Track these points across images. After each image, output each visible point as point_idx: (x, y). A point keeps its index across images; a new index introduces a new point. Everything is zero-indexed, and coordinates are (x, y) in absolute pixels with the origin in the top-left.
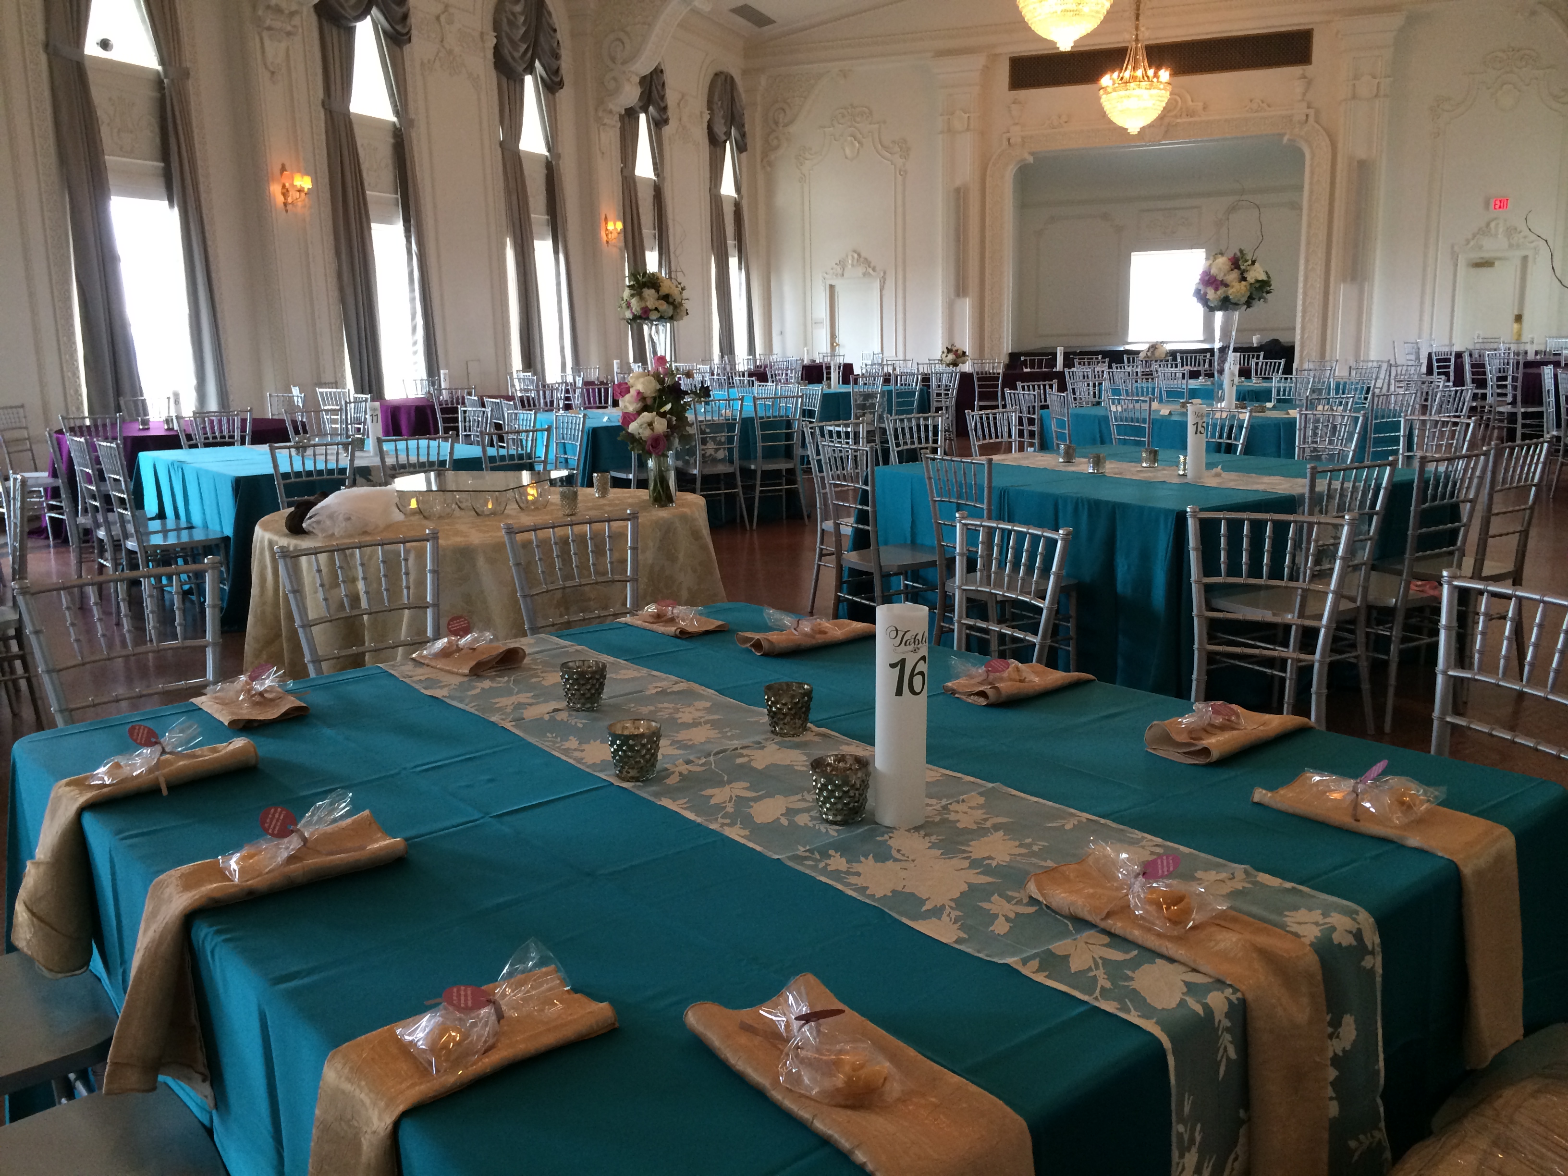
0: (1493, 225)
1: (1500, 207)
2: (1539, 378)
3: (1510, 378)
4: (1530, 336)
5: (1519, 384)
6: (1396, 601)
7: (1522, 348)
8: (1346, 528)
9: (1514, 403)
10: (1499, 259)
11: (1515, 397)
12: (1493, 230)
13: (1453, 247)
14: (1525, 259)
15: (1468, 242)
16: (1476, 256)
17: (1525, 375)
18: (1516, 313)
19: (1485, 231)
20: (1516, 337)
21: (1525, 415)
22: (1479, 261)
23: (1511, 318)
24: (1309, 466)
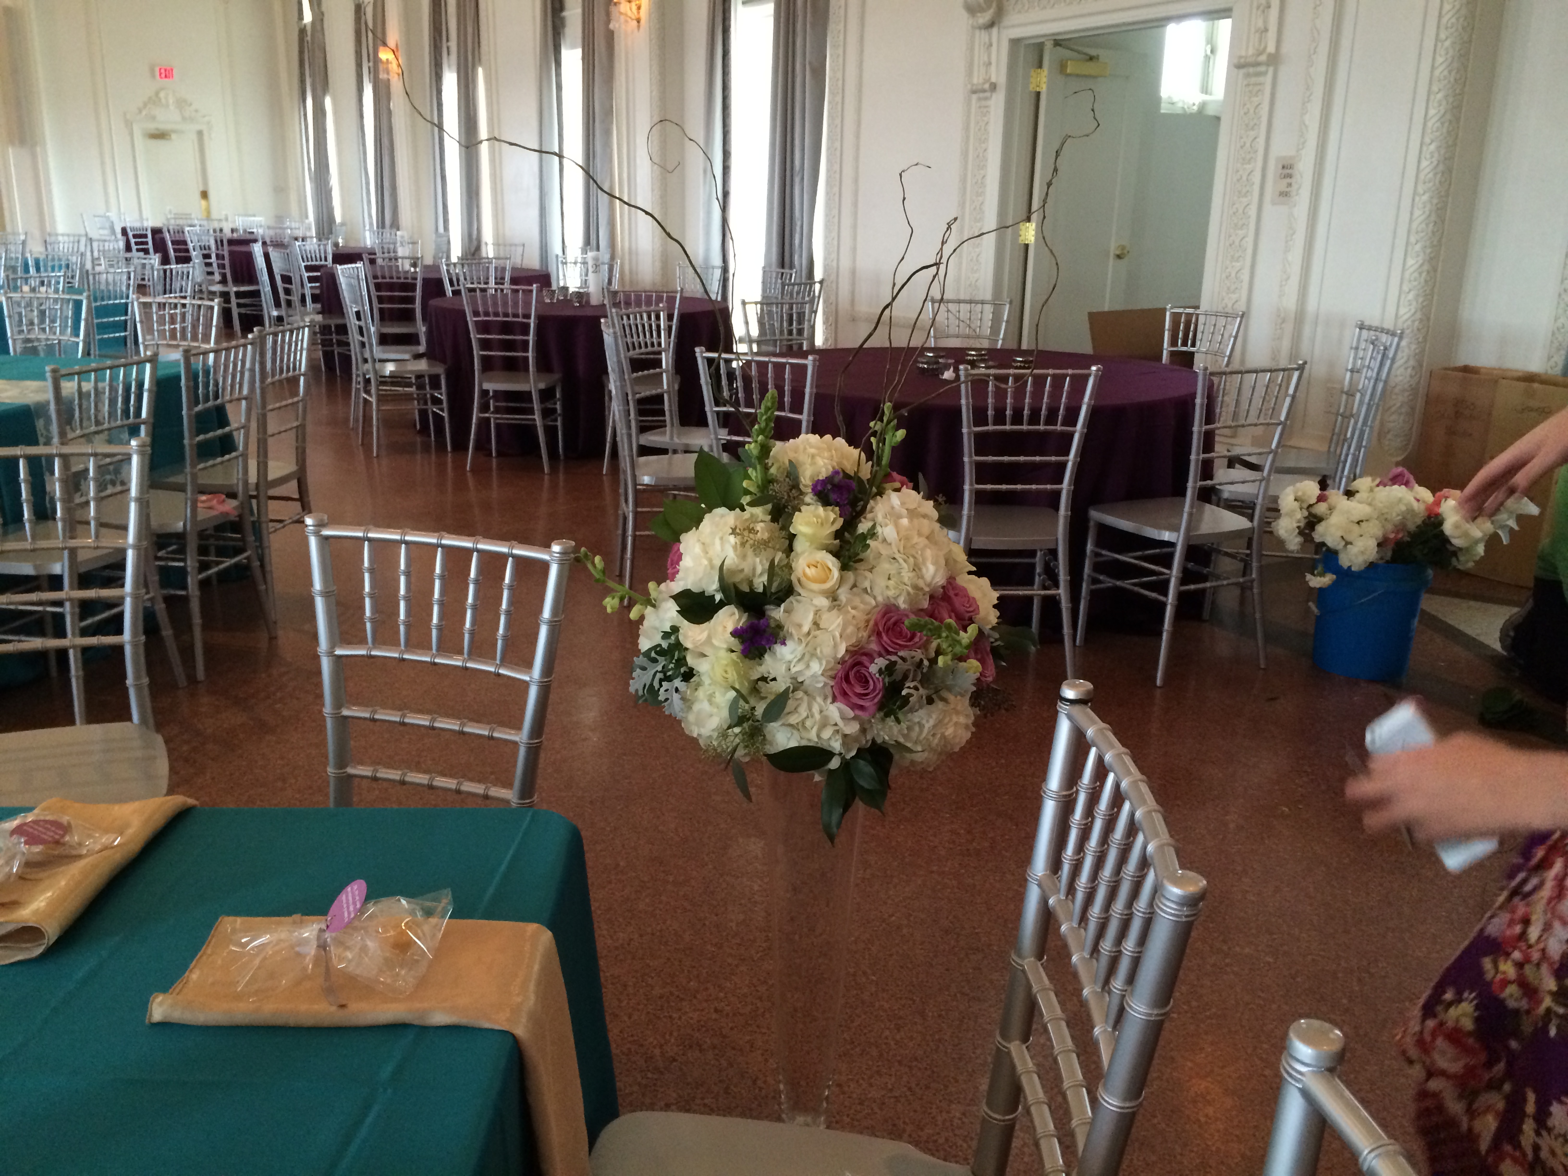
1: (166, 77)
2: (249, 257)
3: (214, 256)
4: (224, 213)
5: (227, 262)
6: (185, 525)
7: (217, 225)
8: (135, 459)
9: (224, 281)
10: (175, 131)
11: (224, 276)
13: (125, 114)
14: (200, 133)
15: (140, 111)
16: (152, 126)
17: (231, 253)
18: (201, 189)
19: (155, 100)
20: (205, 214)
21: (238, 295)
22: (155, 132)
23: (197, 195)
24: (48, 369)
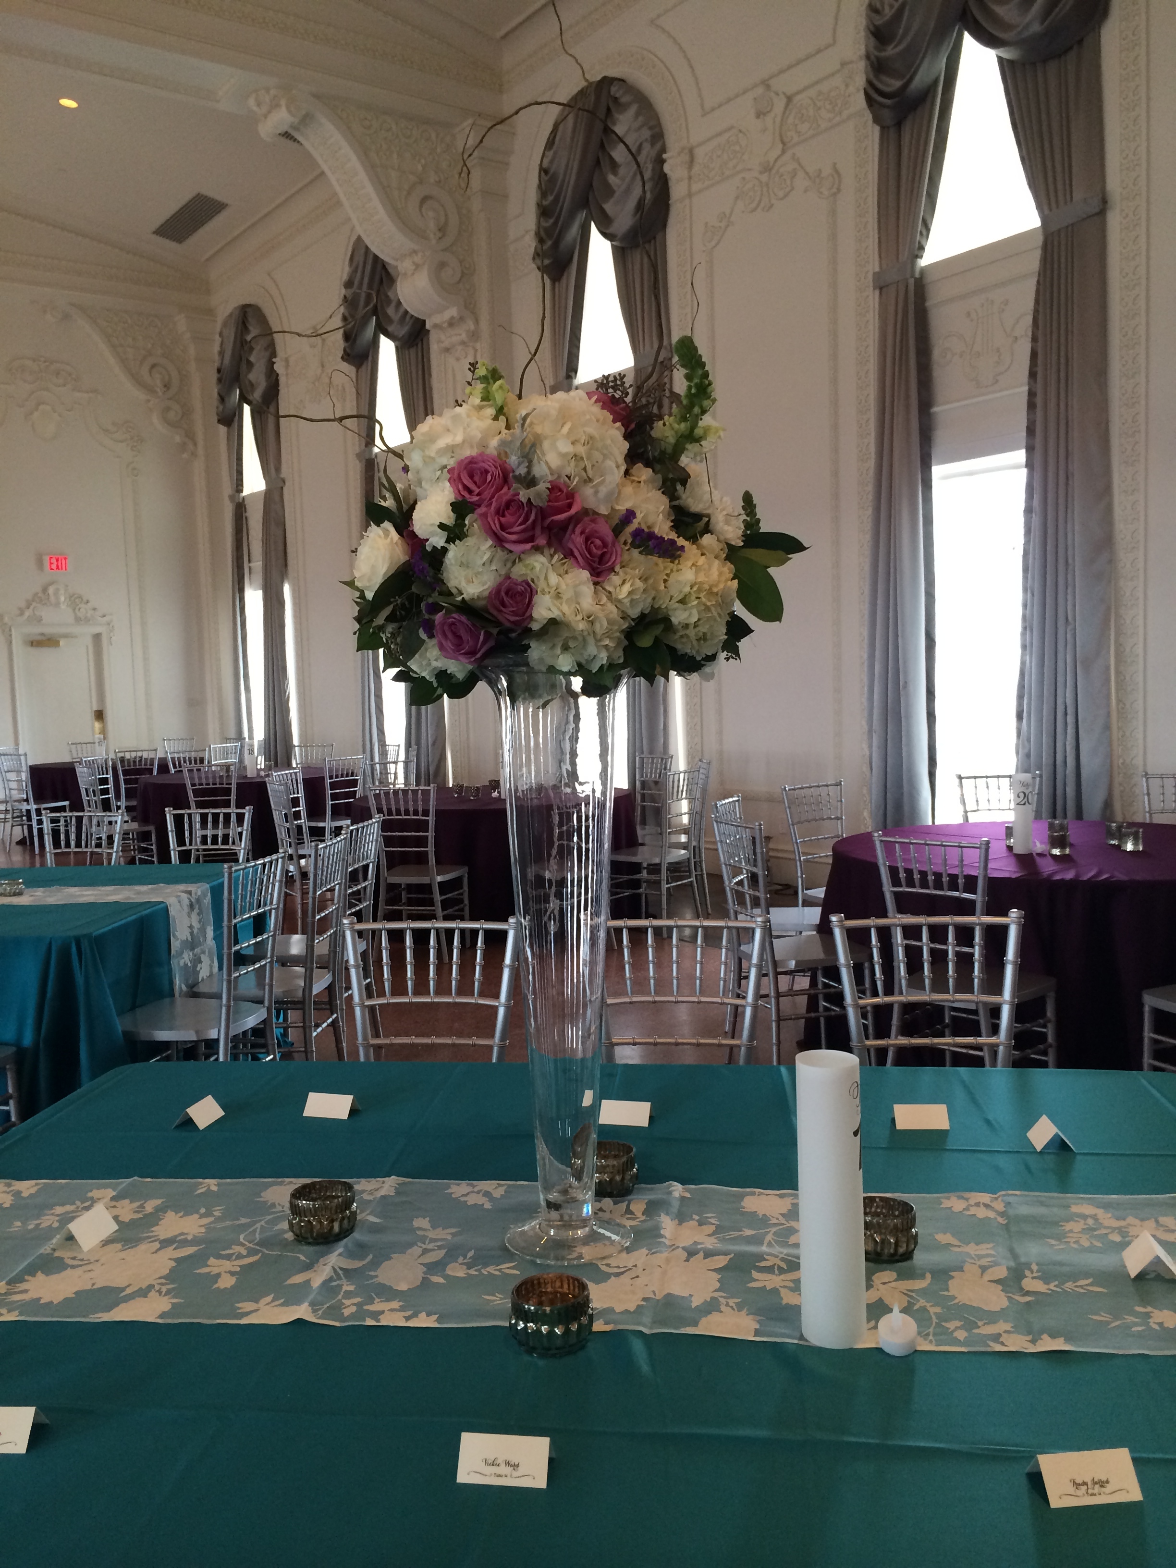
0: (51, 590)
1: (58, 568)
10: (66, 636)
12: (52, 598)
13: (3, 616)
14: (97, 637)
15: (22, 614)
16: (35, 630)
18: (95, 708)
22: (40, 638)
23: (89, 716)
